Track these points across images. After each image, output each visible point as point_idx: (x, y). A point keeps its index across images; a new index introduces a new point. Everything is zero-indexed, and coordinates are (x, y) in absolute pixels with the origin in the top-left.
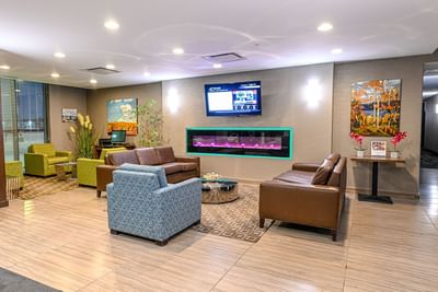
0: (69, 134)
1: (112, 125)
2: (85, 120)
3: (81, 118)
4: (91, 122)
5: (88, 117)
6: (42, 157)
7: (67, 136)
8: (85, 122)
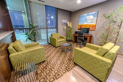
0: (64, 29)
1: (81, 26)
2: (70, 24)
3: (68, 23)
4: (72, 25)
5: (71, 23)
6: (55, 39)
7: (63, 30)
8: (70, 25)
